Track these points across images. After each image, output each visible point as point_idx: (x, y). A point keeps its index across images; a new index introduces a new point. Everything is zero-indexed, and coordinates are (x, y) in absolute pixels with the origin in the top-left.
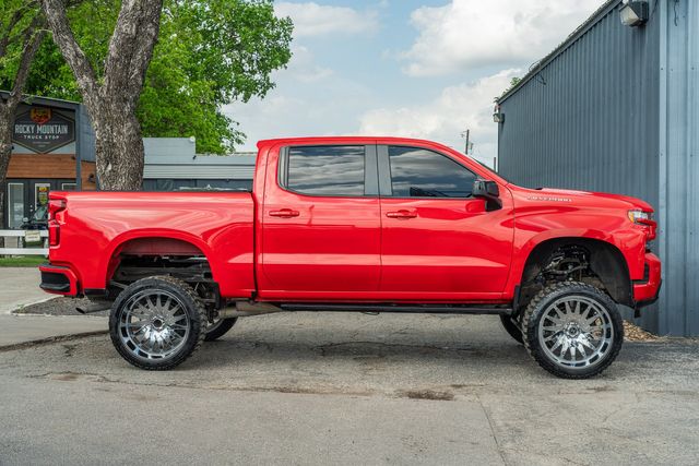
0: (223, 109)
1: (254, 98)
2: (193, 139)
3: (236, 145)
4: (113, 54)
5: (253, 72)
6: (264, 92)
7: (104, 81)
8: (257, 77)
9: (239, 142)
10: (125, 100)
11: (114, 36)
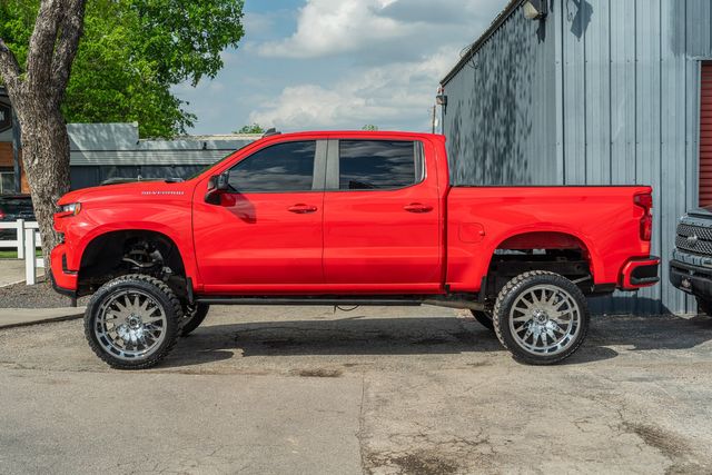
0: (173, 89)
1: (204, 78)
2: (136, 124)
3: (186, 127)
4: (34, 50)
5: (203, 50)
6: (214, 72)
7: (26, 76)
8: (207, 55)
9: (189, 124)
10: (48, 96)
11: (35, 33)
